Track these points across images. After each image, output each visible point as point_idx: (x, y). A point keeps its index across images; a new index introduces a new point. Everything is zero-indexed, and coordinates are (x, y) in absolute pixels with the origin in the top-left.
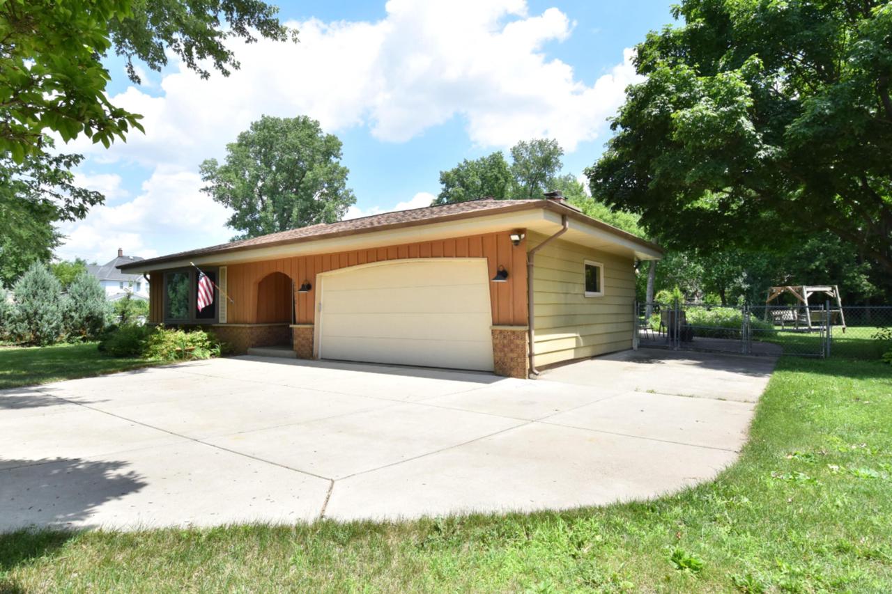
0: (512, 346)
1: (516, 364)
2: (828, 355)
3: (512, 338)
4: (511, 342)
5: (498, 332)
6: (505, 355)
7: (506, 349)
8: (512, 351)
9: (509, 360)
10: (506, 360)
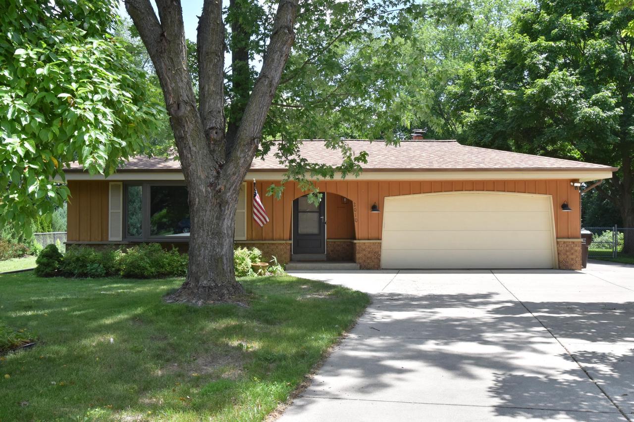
0: (572, 251)
1: (575, 262)
2: (616, 257)
3: (572, 246)
4: (572, 248)
5: (562, 243)
6: (567, 257)
7: (568, 253)
8: (572, 254)
9: (570, 260)
10: (568, 260)
